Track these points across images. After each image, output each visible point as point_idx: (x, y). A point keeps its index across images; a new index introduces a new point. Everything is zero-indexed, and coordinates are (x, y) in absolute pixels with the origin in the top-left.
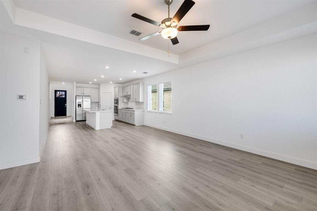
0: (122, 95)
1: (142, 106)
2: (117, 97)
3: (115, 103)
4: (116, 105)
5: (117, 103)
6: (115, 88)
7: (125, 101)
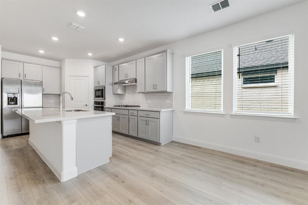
0: (111, 81)
1: (168, 101)
2: (102, 84)
3: (96, 96)
4: (100, 100)
5: (102, 97)
6: (95, 67)
7: (119, 91)
